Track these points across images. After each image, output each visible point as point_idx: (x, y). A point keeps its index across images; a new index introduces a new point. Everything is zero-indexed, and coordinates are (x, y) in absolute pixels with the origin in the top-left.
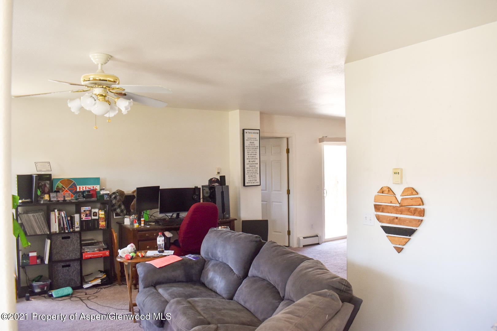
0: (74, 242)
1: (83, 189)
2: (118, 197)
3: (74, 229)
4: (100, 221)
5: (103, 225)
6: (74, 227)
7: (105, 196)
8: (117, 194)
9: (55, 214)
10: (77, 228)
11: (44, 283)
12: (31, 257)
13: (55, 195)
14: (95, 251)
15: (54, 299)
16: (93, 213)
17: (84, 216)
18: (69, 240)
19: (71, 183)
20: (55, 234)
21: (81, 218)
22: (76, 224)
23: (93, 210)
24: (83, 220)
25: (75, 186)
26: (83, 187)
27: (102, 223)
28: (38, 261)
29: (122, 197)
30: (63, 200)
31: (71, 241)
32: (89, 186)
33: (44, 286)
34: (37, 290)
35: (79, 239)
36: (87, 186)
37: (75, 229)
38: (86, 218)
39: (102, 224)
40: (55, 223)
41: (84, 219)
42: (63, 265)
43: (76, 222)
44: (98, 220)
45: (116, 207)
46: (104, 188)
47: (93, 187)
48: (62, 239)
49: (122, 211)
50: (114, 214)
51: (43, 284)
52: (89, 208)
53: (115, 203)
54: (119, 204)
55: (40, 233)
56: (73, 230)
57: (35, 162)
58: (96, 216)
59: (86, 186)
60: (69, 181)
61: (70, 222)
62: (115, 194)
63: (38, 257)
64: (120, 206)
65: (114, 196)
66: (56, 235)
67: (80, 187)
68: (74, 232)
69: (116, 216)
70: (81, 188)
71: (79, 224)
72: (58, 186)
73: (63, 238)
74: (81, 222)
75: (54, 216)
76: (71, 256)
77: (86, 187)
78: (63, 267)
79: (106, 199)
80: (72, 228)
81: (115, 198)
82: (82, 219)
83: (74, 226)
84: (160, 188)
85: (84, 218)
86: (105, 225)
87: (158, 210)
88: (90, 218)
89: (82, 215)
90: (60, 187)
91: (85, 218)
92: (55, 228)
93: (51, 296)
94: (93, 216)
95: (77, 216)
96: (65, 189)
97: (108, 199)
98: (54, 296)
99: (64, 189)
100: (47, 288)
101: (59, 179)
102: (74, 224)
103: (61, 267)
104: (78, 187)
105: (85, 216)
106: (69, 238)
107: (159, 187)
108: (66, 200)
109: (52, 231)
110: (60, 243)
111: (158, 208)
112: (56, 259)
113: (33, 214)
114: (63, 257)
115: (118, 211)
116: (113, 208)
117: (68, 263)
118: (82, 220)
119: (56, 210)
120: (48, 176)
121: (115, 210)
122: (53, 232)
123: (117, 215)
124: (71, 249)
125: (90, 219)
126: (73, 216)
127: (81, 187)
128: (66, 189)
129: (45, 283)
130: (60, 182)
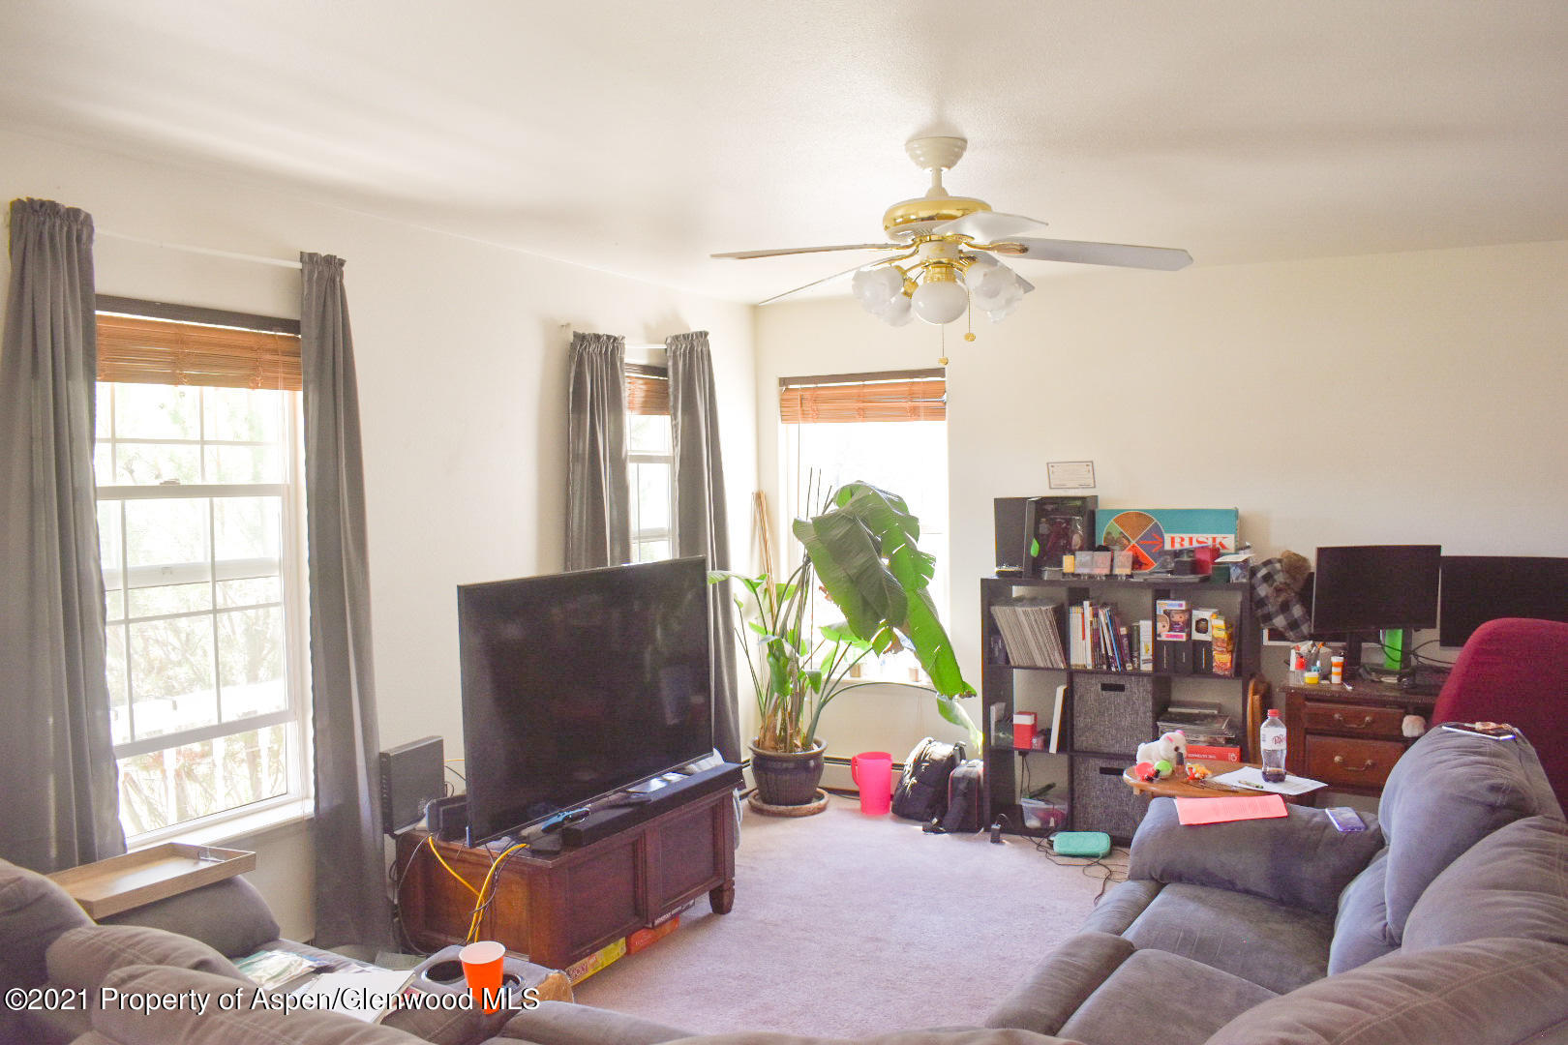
0: (1135, 703)
1: (1182, 545)
2: (1280, 578)
3: (1136, 665)
4: (1215, 650)
5: (1225, 664)
6: (1135, 659)
7: (1232, 571)
8: (1275, 568)
9: (1083, 614)
10: (1146, 661)
11: (1046, 806)
12: (1019, 726)
13: (1088, 558)
14: (1198, 742)
15: (1053, 858)
16: (1198, 622)
17: (1164, 626)
18: (1122, 696)
19: (1146, 524)
20: (1084, 671)
21: (1155, 634)
22: (1143, 650)
23: (1198, 614)
24: (1161, 641)
25: (1156, 534)
26: (1183, 539)
27: (1221, 656)
28: (1034, 741)
29: (1294, 578)
30: (1106, 576)
31: (1128, 699)
32: (1202, 537)
33: (1049, 814)
34: (1033, 823)
35: (1150, 697)
36: (1195, 536)
37: (1139, 665)
38: (1172, 636)
39: (1222, 659)
40: (1084, 638)
41: (1163, 638)
42: (1104, 766)
43: (1142, 645)
44: (1208, 645)
45: (1271, 608)
46: (1248, 544)
47: (1214, 539)
48: (1103, 689)
49: (1294, 625)
50: (1266, 633)
51: (1044, 810)
52: (1181, 605)
53: (1267, 597)
54: (1280, 600)
55: (1042, 665)
56: (1134, 668)
57: (1048, 464)
58: (1205, 631)
59: (1191, 535)
60: (1142, 516)
61: (1125, 641)
62: (1269, 567)
63: (1034, 730)
64: (1285, 608)
65: (1263, 572)
66: (1086, 676)
67: (1173, 539)
68: (1138, 673)
69: (1270, 639)
70: (1178, 540)
71: (1150, 652)
72: (1109, 533)
73: (1105, 687)
74: (1157, 645)
75: (1081, 620)
76: (1124, 743)
77: (1191, 539)
78: (1104, 771)
79: (1237, 579)
80: (1132, 662)
81: (1268, 578)
82: (1160, 636)
83: (1136, 654)
84: (1444, 553)
85: (1165, 635)
86: (1229, 665)
87: (1434, 634)
88: (1181, 637)
89: (1159, 625)
90: (1115, 535)
91: (1168, 636)
92: (1082, 654)
93: (1051, 844)
94: (1198, 630)
95: (1146, 626)
96: (1129, 540)
97: (1244, 581)
98: (1057, 848)
99: (1125, 541)
100: (1056, 822)
101: (1112, 512)
102: (1139, 649)
103: (1098, 771)
104: (1167, 538)
105: (1167, 627)
106: (1121, 688)
107: (1438, 548)
108: (1116, 575)
109: (1073, 661)
110: (1095, 701)
111: (1434, 627)
112: (1085, 744)
113: (1024, 609)
114: (1102, 742)
115: (1280, 621)
116: (1260, 612)
117: (1115, 765)
118: (1158, 639)
119: (1086, 603)
120: (1078, 503)
121: (1268, 618)
122: (1076, 665)
123: (1275, 635)
124: (1126, 722)
125: (1184, 639)
126: (1134, 624)
127: (1177, 537)
128: (1133, 542)
129: (1051, 806)
130: (1116, 521)
